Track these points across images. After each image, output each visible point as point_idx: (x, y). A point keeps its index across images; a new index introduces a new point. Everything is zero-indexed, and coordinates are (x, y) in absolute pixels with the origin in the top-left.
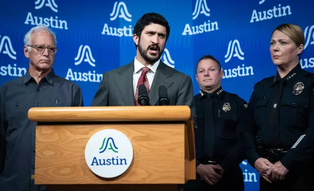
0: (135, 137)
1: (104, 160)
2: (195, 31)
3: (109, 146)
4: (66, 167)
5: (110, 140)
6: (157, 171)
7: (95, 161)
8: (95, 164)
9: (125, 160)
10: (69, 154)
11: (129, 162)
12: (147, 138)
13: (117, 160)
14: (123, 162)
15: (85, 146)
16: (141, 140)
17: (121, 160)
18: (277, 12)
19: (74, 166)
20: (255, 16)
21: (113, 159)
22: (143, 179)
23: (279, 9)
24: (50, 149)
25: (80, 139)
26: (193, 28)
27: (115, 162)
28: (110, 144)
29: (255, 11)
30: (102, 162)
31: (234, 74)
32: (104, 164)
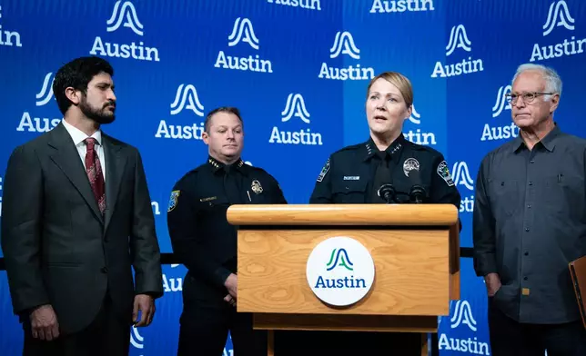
0: (376, 249)
1: (334, 281)
2: (450, 72)
3: (340, 261)
4: (280, 289)
5: (342, 253)
6: (409, 297)
7: (320, 282)
8: (320, 286)
9: (363, 281)
10: (284, 271)
11: (369, 284)
12: (394, 250)
13: (352, 280)
14: (361, 283)
15: (307, 259)
16: (386, 252)
17: (358, 281)
18: (570, 48)
19: (291, 287)
20: (536, 52)
21: (346, 280)
22: (390, 308)
23: (573, 43)
24: (256, 264)
25: (301, 250)
26: (447, 67)
27: (349, 283)
28: (342, 258)
29: (536, 46)
30: (331, 284)
31: (506, 135)
32: (334, 286)
